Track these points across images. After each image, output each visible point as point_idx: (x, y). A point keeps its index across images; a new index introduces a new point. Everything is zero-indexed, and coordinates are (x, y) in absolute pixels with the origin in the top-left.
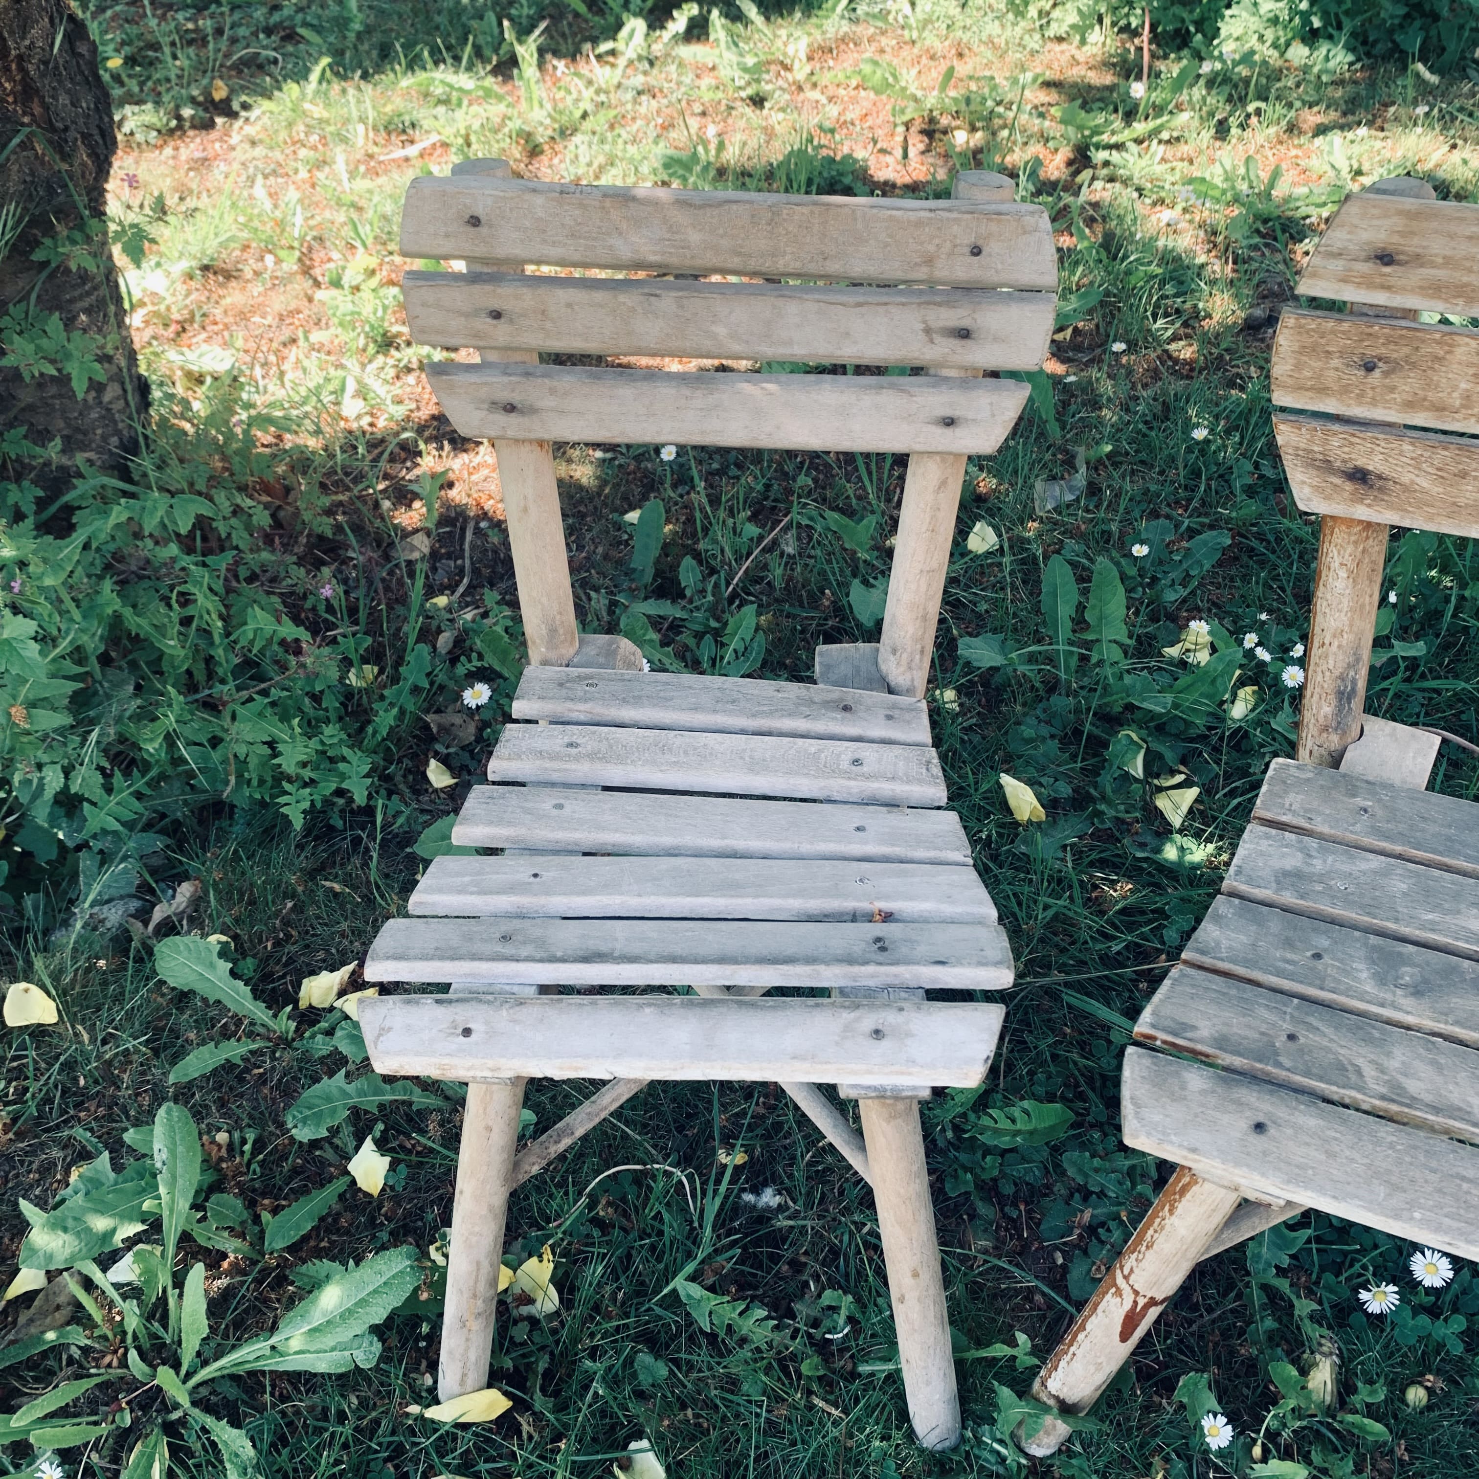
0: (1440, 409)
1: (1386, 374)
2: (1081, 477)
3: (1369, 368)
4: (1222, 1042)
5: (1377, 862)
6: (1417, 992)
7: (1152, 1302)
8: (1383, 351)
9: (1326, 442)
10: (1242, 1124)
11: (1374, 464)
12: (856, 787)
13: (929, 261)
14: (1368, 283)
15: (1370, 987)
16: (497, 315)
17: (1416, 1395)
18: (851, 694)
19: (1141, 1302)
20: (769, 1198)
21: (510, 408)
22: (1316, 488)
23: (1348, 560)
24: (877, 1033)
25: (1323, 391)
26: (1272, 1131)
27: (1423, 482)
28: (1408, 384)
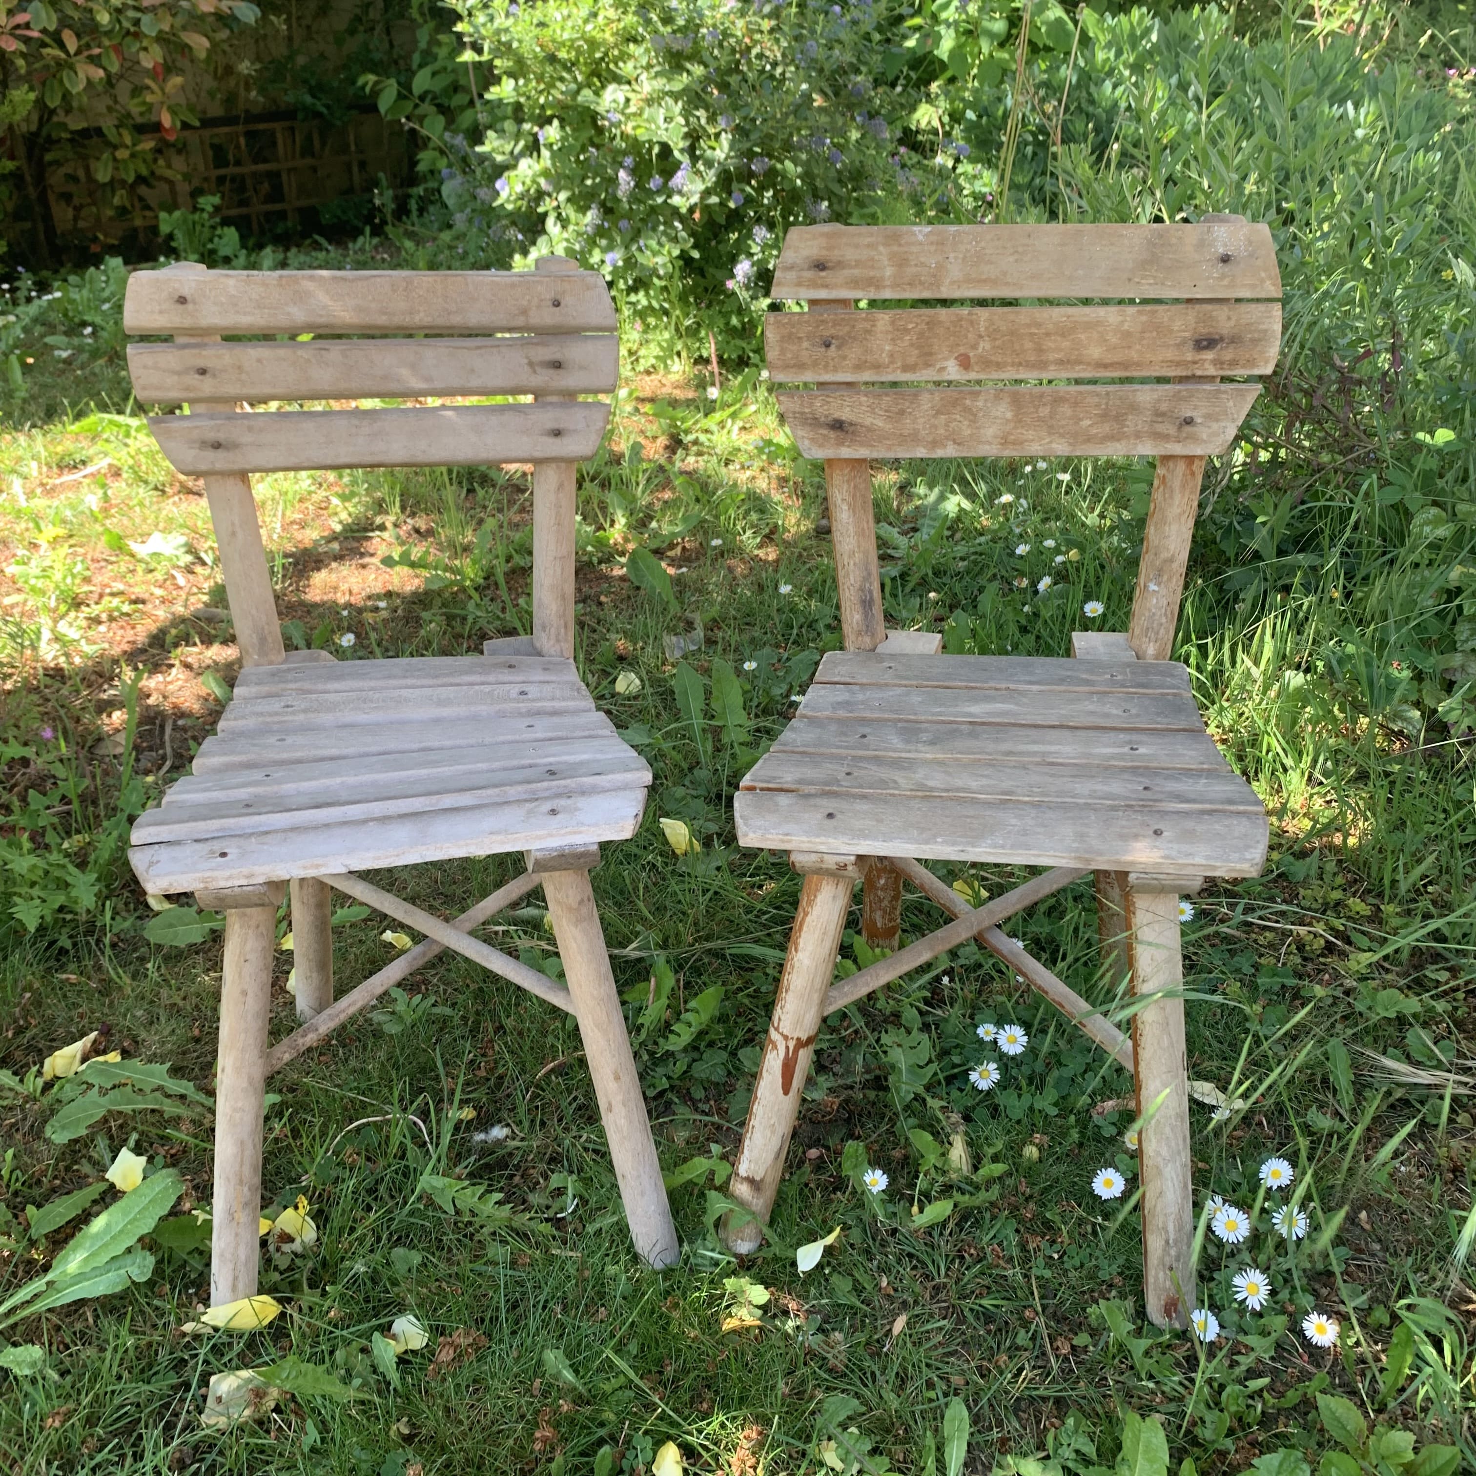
0: (877, 367)
1: (839, 347)
2: (699, 633)
3: (828, 346)
4: (801, 782)
5: (902, 690)
6: (932, 743)
7: (801, 1044)
8: (833, 331)
9: (811, 404)
10: (820, 815)
11: (845, 414)
12: (523, 706)
13: (524, 312)
15: (900, 746)
16: (203, 372)
17: (1031, 1152)
18: (514, 658)
19: (792, 1044)
20: (498, 1132)
21: (217, 446)
22: (812, 440)
23: (846, 496)
24: (553, 812)
25: (801, 366)
26: (839, 816)
27: (880, 423)
28: (854, 353)
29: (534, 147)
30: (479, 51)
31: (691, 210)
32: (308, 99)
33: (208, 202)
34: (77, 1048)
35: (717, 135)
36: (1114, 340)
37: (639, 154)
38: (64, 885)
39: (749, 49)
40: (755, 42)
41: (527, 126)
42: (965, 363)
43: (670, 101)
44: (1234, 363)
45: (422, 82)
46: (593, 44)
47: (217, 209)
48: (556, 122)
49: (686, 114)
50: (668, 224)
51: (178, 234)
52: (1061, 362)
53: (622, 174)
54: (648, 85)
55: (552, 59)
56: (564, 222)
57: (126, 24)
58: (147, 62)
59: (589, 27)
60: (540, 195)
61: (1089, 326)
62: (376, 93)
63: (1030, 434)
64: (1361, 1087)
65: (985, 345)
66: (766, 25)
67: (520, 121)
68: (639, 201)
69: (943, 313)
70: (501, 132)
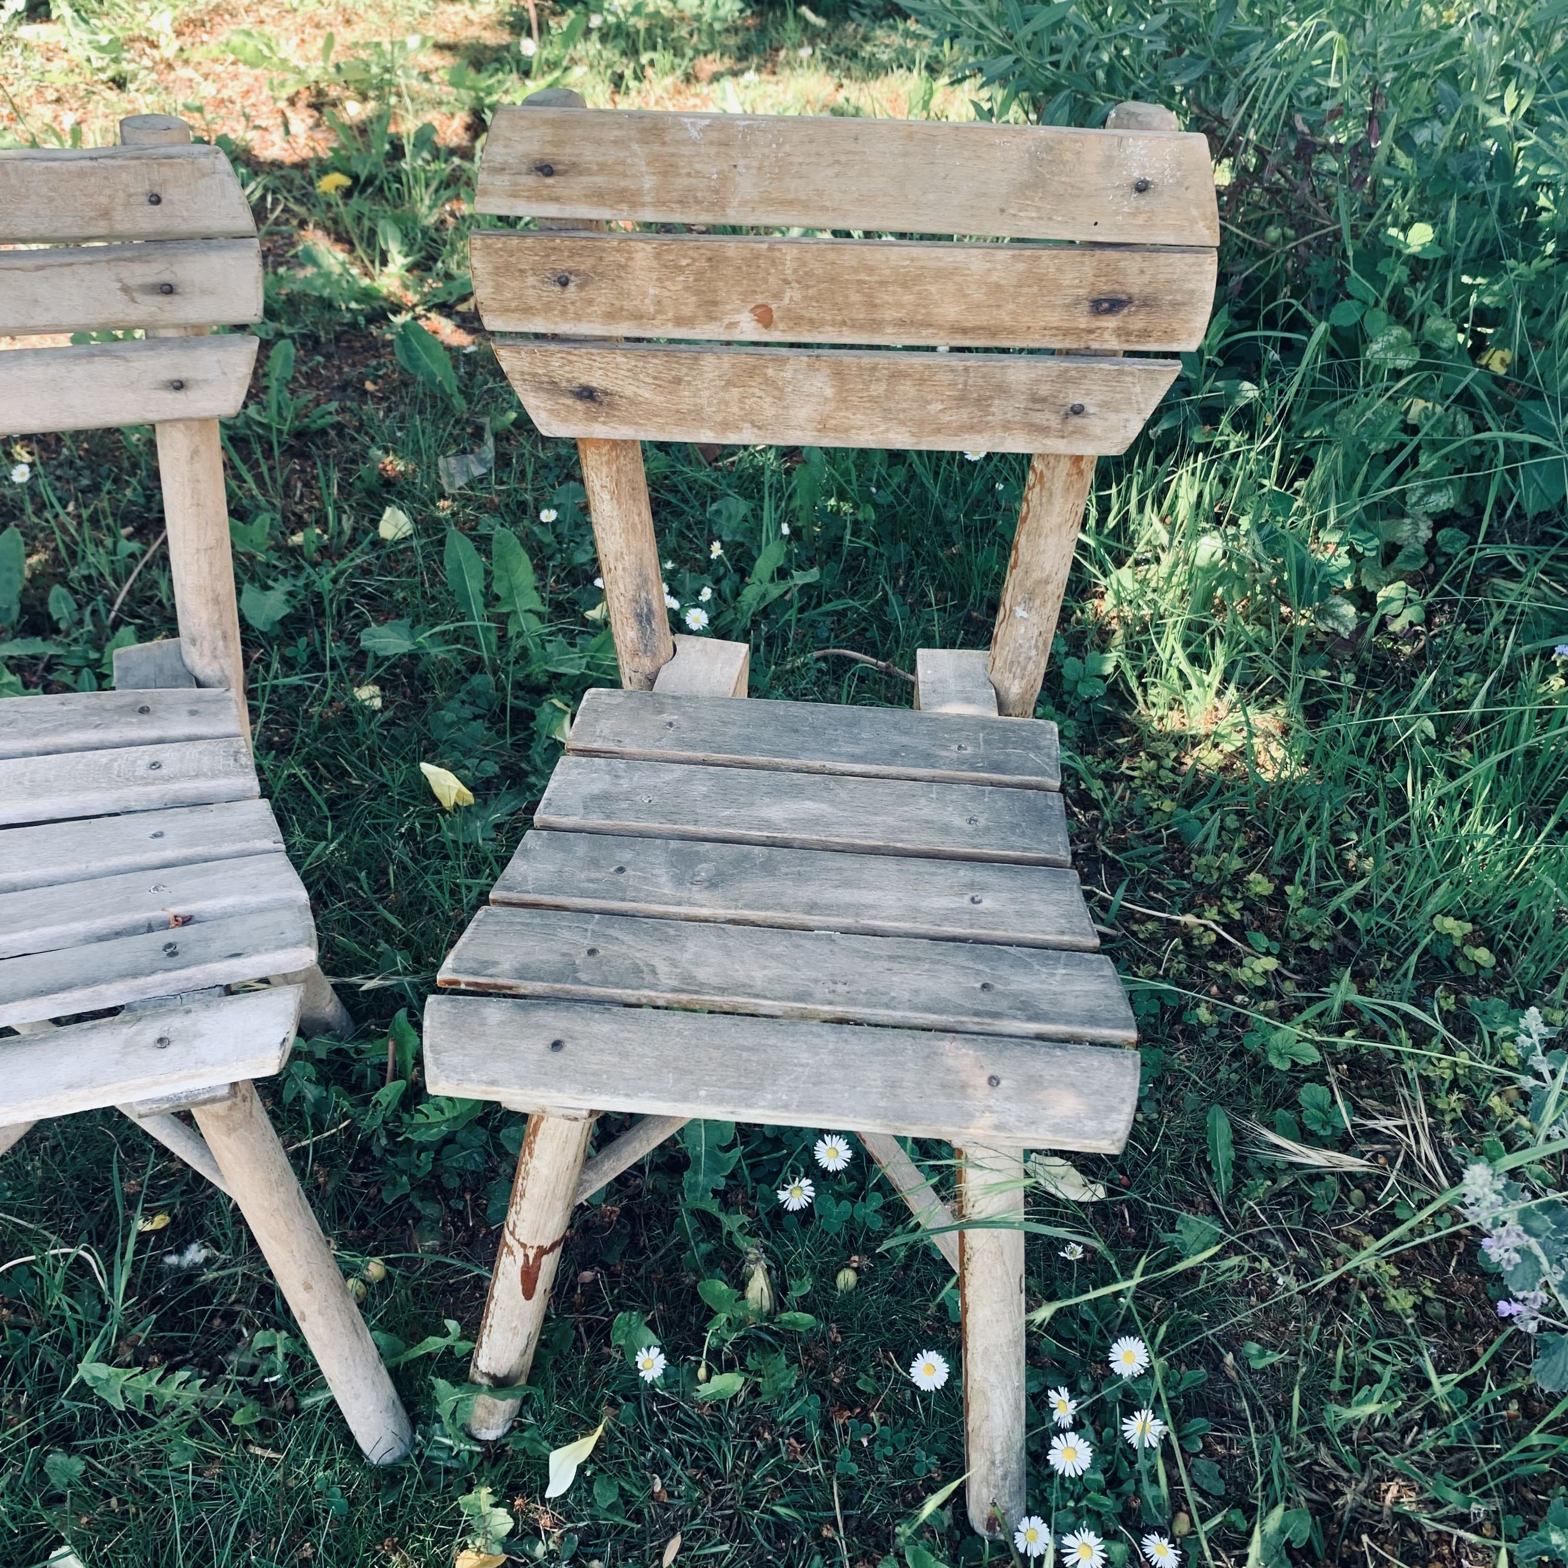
0: (638, 317)
1: (581, 287)
2: (489, 448)
3: (564, 283)
4: (523, 973)
5: (679, 771)
6: (712, 884)
7: (542, 1252)
8: (569, 264)
9: (547, 364)
10: (541, 1045)
11: (596, 380)
12: (155, 792)
13: (106, 214)
14: (536, 196)
15: (668, 890)
17: (847, 1278)
18: (147, 695)
19: (531, 1253)
20: (195, 1254)
22: (551, 411)
23: (606, 481)
24: (162, 1042)
25: (527, 311)
26: (568, 1046)
27: (646, 393)
28: (603, 295)
36: (978, 296)
42: (765, 318)
44: (1145, 334)
52: (901, 323)
61: (941, 274)
63: (858, 419)
65: (792, 295)
69: (732, 247)
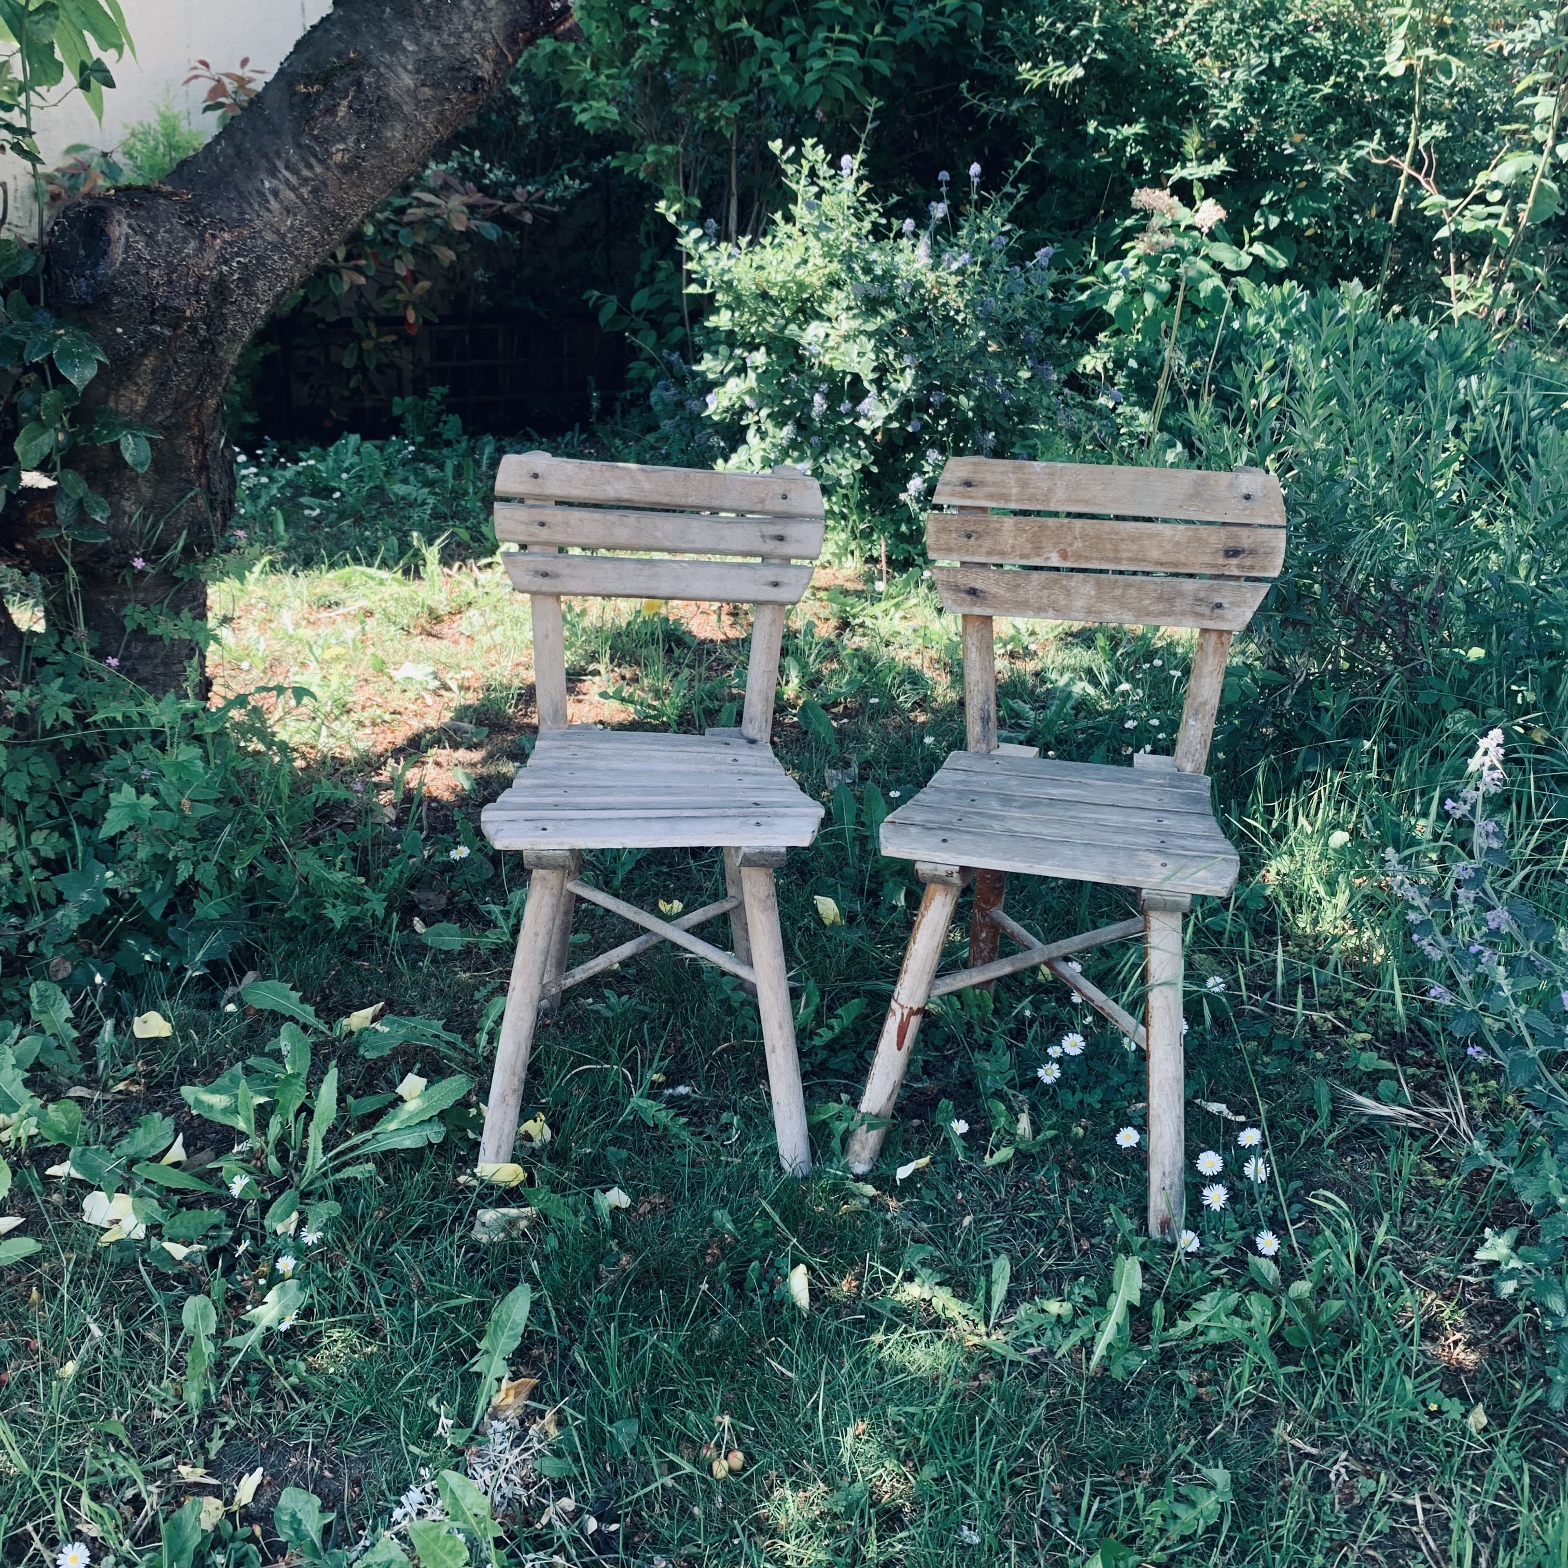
0: (1001, 554)
1: (977, 539)
2: (855, 770)
3: (969, 537)
4: (926, 822)
5: (1003, 777)
6: (1020, 808)
7: (912, 1013)
8: (973, 528)
9: (956, 577)
11: (978, 585)
12: (735, 768)
13: (762, 501)
14: (963, 496)
15: (998, 808)
16: (542, 524)
18: (729, 739)
19: (906, 1013)
21: (545, 575)
22: (954, 600)
24: (758, 824)
26: (950, 841)
27: (1002, 592)
28: (987, 543)
29: (741, 370)
30: (703, 284)
31: (875, 432)
32: (531, 306)
33: (438, 392)
34: (369, 1012)
35: (903, 371)
36: (1168, 547)
37: (833, 381)
38: (360, 900)
39: (936, 299)
40: (942, 294)
41: (738, 351)
42: (1064, 555)
43: (863, 338)
44: (1252, 568)
45: (640, 300)
46: (801, 286)
47: (444, 396)
48: (763, 349)
49: (877, 350)
50: (854, 443)
51: (409, 417)
52: (1130, 559)
53: (818, 398)
54: (847, 324)
55: (765, 296)
56: (763, 435)
57: (387, 235)
58: (401, 269)
59: (799, 272)
60: (744, 409)
61: (1151, 536)
62: (598, 307)
63: (1107, 607)
64: (1335, 1114)
65: (1078, 544)
66: (953, 280)
67: (732, 346)
68: (830, 422)
69: (1051, 521)
70: (716, 353)
